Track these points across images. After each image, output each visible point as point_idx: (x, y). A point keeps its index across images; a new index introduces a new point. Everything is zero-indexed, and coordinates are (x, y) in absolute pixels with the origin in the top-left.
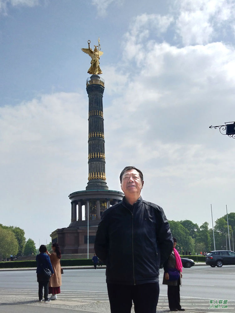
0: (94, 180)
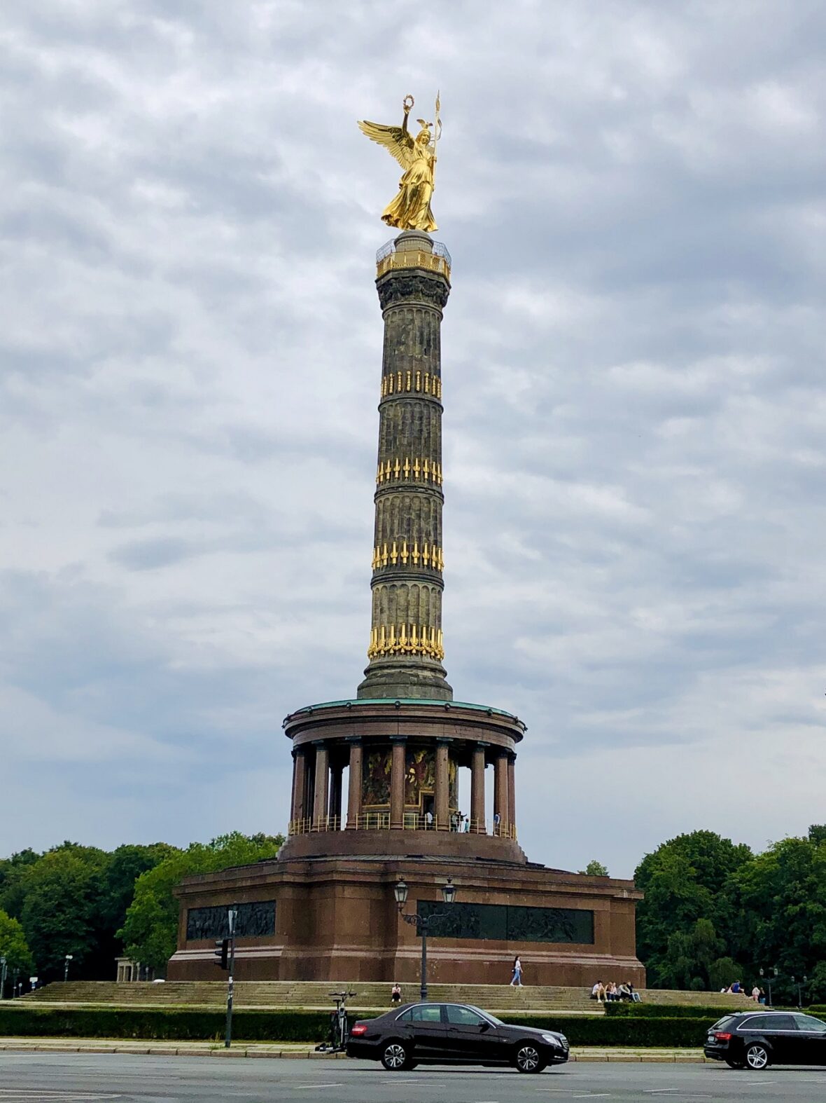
0: (400, 658)
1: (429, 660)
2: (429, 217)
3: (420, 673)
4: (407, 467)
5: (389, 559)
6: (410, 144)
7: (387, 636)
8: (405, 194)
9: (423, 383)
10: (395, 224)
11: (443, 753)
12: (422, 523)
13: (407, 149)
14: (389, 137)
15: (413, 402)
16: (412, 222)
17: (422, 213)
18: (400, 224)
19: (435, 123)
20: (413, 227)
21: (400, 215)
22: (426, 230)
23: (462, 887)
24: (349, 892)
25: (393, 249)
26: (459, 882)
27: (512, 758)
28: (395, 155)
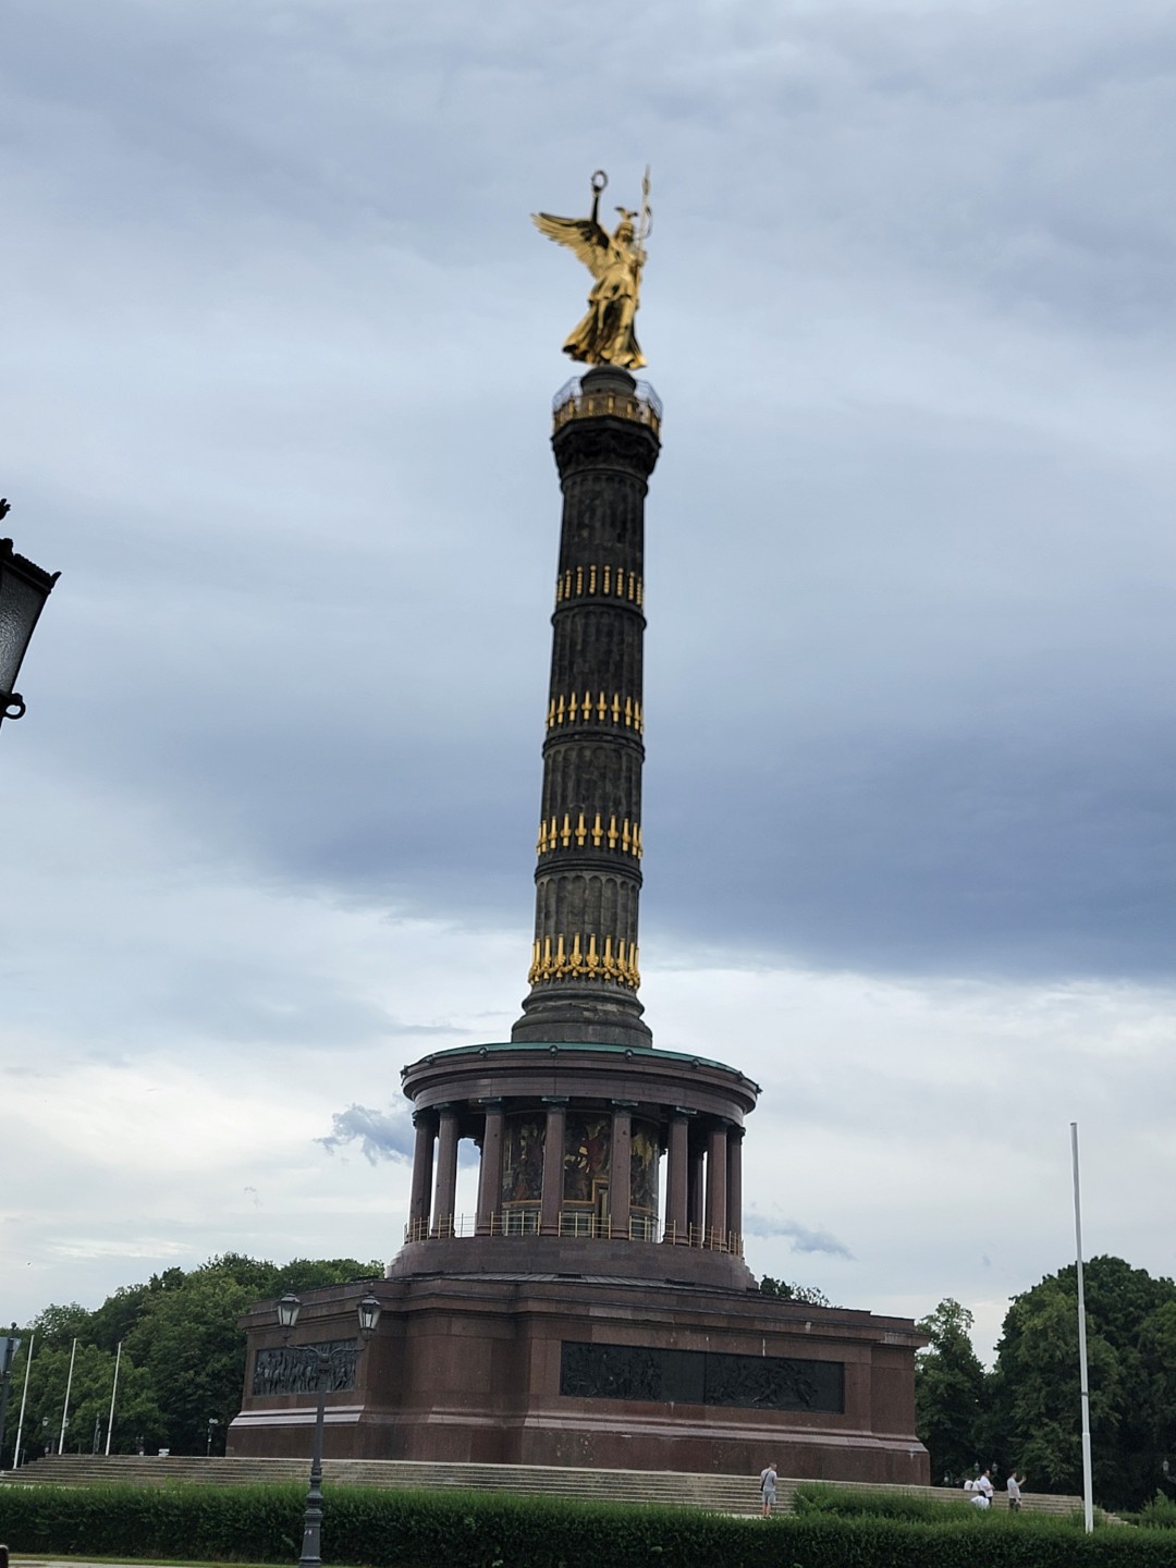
1: (615, 988)
2: (632, 347)
3: (599, 1006)
4: (587, 705)
5: (559, 839)
6: (604, 241)
7: (553, 952)
8: (595, 317)
9: (614, 582)
10: (581, 357)
11: (622, 1124)
12: (609, 788)
13: (599, 250)
14: (575, 233)
15: (598, 610)
16: (606, 354)
17: (620, 341)
18: (590, 357)
20: (608, 361)
21: (591, 345)
22: (627, 366)
23: (634, 1323)
24: (458, 1326)
25: (578, 391)
26: (628, 1315)
27: (736, 1133)
28: (582, 258)
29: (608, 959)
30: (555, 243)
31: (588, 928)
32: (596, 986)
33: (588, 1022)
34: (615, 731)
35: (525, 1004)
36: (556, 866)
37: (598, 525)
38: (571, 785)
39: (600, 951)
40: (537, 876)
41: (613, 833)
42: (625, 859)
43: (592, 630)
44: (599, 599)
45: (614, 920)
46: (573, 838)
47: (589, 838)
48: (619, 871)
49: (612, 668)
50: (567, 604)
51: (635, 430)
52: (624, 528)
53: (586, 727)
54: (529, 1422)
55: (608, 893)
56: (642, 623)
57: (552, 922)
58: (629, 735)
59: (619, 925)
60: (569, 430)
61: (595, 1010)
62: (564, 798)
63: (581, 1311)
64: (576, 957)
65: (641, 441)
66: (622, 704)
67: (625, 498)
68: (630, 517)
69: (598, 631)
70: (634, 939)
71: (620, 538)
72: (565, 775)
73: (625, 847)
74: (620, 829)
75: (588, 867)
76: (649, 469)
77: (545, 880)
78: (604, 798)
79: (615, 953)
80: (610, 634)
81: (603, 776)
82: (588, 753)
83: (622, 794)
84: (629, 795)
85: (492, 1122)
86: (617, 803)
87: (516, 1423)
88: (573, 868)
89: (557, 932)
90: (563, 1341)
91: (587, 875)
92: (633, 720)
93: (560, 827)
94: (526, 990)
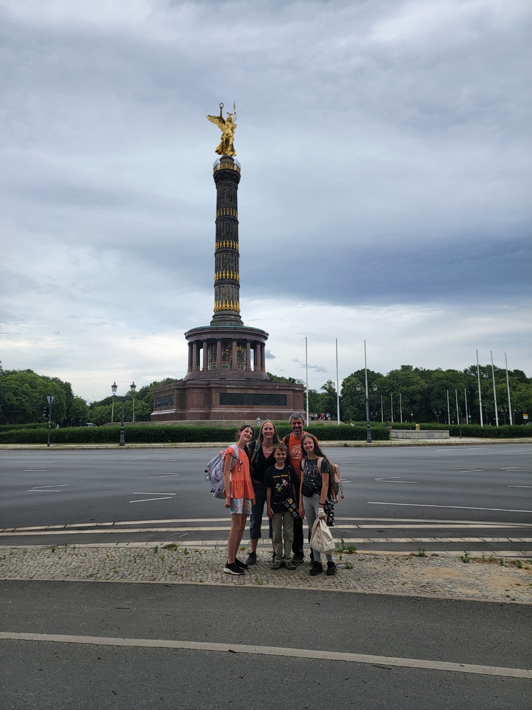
1: (233, 312)
2: (233, 150)
3: (230, 317)
4: (224, 244)
5: (219, 277)
6: (224, 122)
7: (219, 305)
8: (223, 143)
9: (230, 212)
10: (220, 154)
11: (235, 344)
12: (230, 264)
13: (223, 124)
14: (217, 120)
15: (226, 219)
16: (226, 152)
17: (229, 149)
18: (222, 153)
19: (233, 113)
20: (226, 154)
21: (222, 150)
22: (232, 155)
23: (237, 388)
24: (196, 391)
25: (219, 162)
26: (235, 386)
27: (263, 345)
28: (219, 127)
29: (232, 305)
30: (212, 123)
31: (227, 298)
32: (229, 312)
33: (227, 321)
34: (231, 250)
35: (213, 317)
36: (219, 284)
37: (225, 198)
38: (221, 264)
39: (230, 304)
40: (215, 286)
41: (232, 275)
42: (235, 281)
43: (225, 225)
44: (226, 217)
45: (233, 296)
46: (222, 277)
47: (226, 276)
48: (234, 284)
49: (230, 234)
50: (219, 218)
51: (233, 172)
52: (232, 198)
53: (224, 249)
54: (212, 411)
55: (231, 289)
56: (237, 223)
57: (218, 297)
58: (235, 251)
59: (234, 297)
60: (217, 173)
61: (229, 318)
62: (220, 267)
63: (224, 386)
64: (224, 305)
65: (235, 175)
66: (233, 243)
67: (232, 190)
68: (233, 195)
69: (226, 225)
70: (238, 300)
71: (231, 201)
72: (220, 261)
73: (235, 278)
74: (233, 274)
75: (226, 284)
76: (238, 182)
77: (216, 287)
78: (229, 266)
79: (233, 304)
80: (229, 225)
81: (229, 261)
82: (225, 256)
83: (234, 265)
84: (235, 266)
85: (205, 344)
86: (233, 268)
87: (210, 411)
88: (222, 284)
89: (219, 300)
90: (220, 393)
91: (226, 286)
92: (236, 247)
93: (219, 274)
94: (213, 314)
